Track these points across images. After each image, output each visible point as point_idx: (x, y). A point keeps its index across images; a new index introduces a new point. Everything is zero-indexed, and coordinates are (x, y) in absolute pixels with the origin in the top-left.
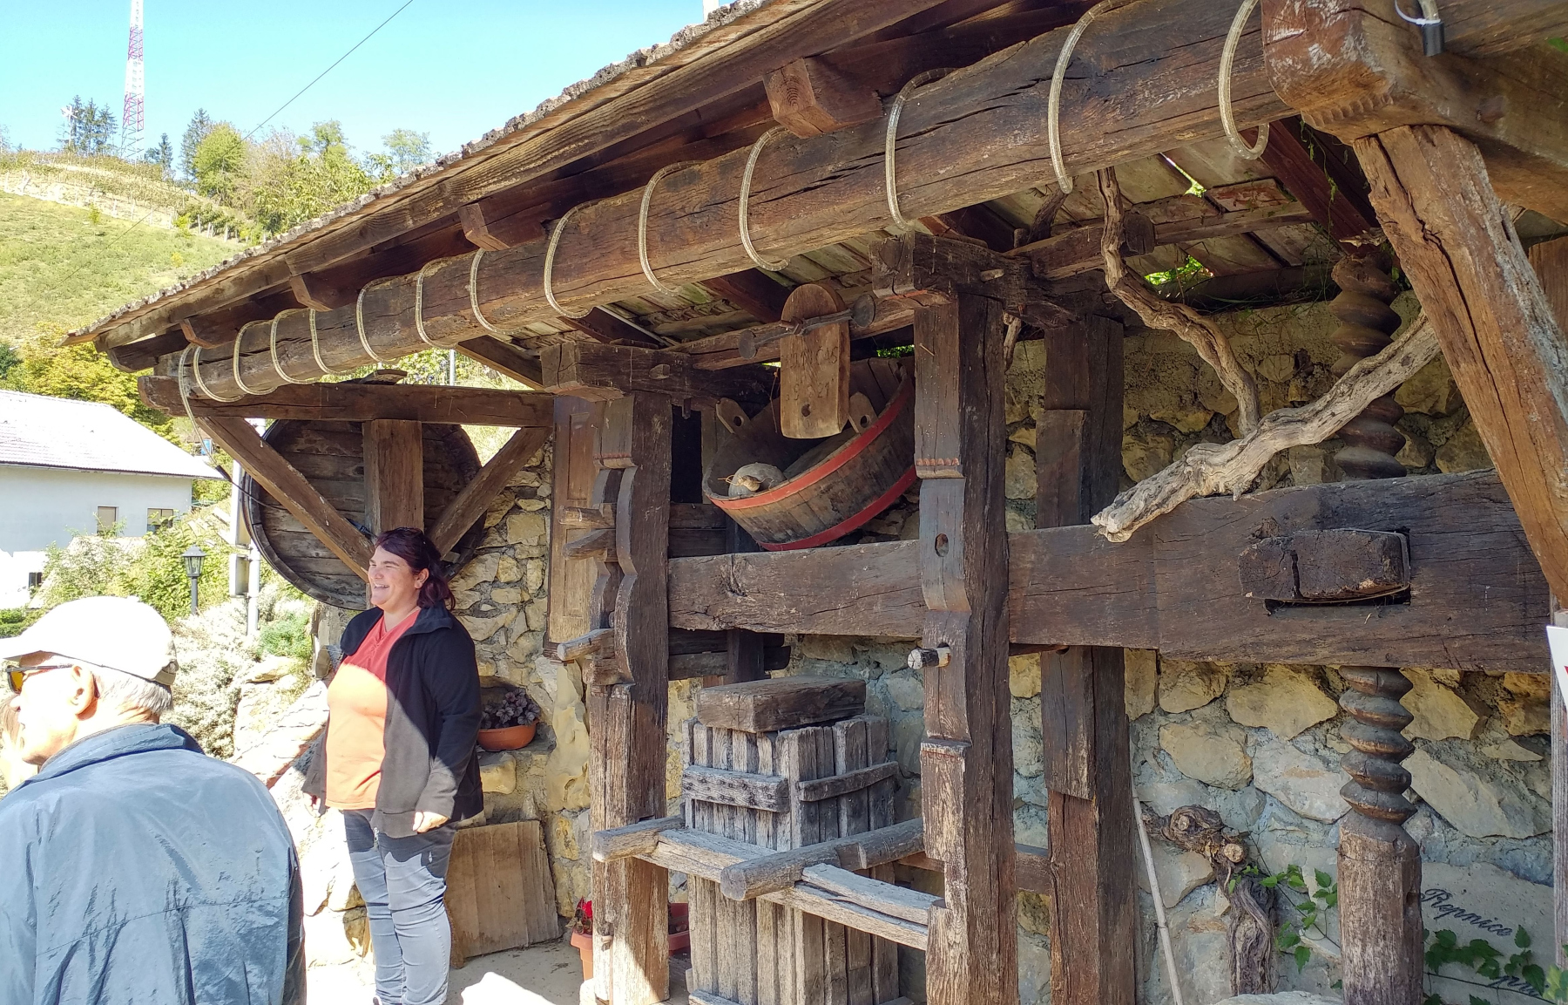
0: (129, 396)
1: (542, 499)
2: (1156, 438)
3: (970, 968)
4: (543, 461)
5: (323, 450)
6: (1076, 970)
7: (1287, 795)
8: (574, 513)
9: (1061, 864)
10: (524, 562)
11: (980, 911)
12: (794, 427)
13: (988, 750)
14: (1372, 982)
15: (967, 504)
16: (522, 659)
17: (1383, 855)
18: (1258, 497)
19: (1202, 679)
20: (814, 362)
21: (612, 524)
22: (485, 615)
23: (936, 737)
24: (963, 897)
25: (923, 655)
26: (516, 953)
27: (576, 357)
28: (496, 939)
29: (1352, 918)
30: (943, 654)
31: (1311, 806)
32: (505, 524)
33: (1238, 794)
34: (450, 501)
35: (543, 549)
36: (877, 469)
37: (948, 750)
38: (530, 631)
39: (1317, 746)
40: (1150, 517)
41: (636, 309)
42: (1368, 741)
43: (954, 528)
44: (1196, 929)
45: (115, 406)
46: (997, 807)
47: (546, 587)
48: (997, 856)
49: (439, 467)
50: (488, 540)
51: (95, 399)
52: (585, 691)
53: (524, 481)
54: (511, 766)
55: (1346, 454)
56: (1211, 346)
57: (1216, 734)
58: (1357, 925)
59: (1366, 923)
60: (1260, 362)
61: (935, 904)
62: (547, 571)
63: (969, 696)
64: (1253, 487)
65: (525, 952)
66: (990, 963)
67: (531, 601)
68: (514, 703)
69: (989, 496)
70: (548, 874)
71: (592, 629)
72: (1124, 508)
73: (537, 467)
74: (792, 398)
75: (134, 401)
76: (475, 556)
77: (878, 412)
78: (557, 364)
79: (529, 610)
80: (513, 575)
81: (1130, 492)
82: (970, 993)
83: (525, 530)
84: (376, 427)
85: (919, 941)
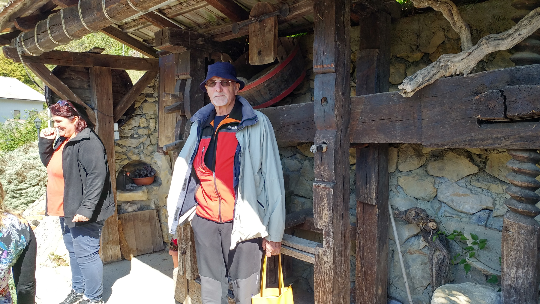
0: (22, 76)
1: (155, 98)
2: (399, 64)
3: (334, 272)
4: (155, 84)
5: (75, 78)
6: (367, 269)
7: (453, 203)
8: (168, 96)
9: (361, 229)
10: (149, 120)
11: (338, 249)
12: (255, 60)
13: (341, 186)
14: (521, 284)
15: (337, 84)
16: (149, 154)
17: (529, 231)
18: (476, 75)
19: (417, 159)
20: (263, 33)
21: (183, 100)
22: (135, 138)
23: (319, 181)
24: (331, 244)
25: (317, 147)
26: (149, 255)
27: (168, 34)
28: (142, 250)
29: (511, 257)
30: (324, 147)
31: (463, 208)
32: (142, 106)
33: (430, 202)
34: (122, 98)
35: (156, 115)
36: (287, 77)
37: (326, 186)
38: (151, 144)
39: (467, 184)
40: (424, 86)
41: (188, 25)
42: (524, 182)
43: (331, 94)
44: (411, 253)
45: (18, 79)
46: (344, 208)
47: (157, 128)
48: (344, 227)
49: (118, 85)
50: (136, 112)
51: (11, 76)
52: (171, 165)
53: (148, 91)
54: (146, 191)
55: (519, 55)
56: (450, 11)
57: (422, 179)
58: (514, 260)
59: (519, 260)
60: (448, 31)
61: (318, 246)
62: (157, 123)
63: (335, 164)
64: (473, 71)
65: (152, 255)
66: (341, 269)
67: (152, 134)
68: (147, 169)
69: (344, 81)
70: (160, 228)
71: (176, 140)
72: (414, 81)
73: (153, 86)
74: (254, 48)
75: (24, 77)
76: (131, 118)
77: (287, 54)
78: (161, 37)
79: (151, 137)
80: (145, 124)
81: (415, 75)
82: (334, 281)
83: (149, 108)
84: (94, 69)
85: (311, 260)
